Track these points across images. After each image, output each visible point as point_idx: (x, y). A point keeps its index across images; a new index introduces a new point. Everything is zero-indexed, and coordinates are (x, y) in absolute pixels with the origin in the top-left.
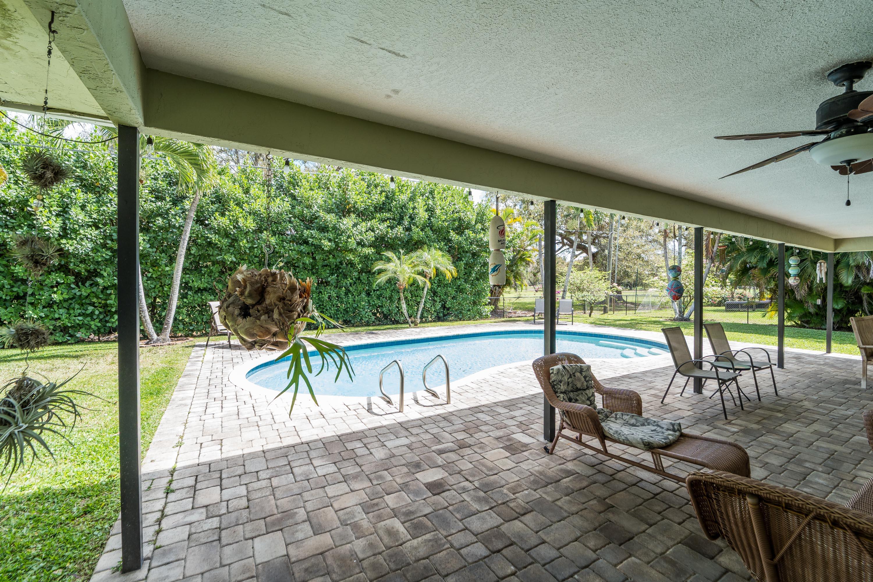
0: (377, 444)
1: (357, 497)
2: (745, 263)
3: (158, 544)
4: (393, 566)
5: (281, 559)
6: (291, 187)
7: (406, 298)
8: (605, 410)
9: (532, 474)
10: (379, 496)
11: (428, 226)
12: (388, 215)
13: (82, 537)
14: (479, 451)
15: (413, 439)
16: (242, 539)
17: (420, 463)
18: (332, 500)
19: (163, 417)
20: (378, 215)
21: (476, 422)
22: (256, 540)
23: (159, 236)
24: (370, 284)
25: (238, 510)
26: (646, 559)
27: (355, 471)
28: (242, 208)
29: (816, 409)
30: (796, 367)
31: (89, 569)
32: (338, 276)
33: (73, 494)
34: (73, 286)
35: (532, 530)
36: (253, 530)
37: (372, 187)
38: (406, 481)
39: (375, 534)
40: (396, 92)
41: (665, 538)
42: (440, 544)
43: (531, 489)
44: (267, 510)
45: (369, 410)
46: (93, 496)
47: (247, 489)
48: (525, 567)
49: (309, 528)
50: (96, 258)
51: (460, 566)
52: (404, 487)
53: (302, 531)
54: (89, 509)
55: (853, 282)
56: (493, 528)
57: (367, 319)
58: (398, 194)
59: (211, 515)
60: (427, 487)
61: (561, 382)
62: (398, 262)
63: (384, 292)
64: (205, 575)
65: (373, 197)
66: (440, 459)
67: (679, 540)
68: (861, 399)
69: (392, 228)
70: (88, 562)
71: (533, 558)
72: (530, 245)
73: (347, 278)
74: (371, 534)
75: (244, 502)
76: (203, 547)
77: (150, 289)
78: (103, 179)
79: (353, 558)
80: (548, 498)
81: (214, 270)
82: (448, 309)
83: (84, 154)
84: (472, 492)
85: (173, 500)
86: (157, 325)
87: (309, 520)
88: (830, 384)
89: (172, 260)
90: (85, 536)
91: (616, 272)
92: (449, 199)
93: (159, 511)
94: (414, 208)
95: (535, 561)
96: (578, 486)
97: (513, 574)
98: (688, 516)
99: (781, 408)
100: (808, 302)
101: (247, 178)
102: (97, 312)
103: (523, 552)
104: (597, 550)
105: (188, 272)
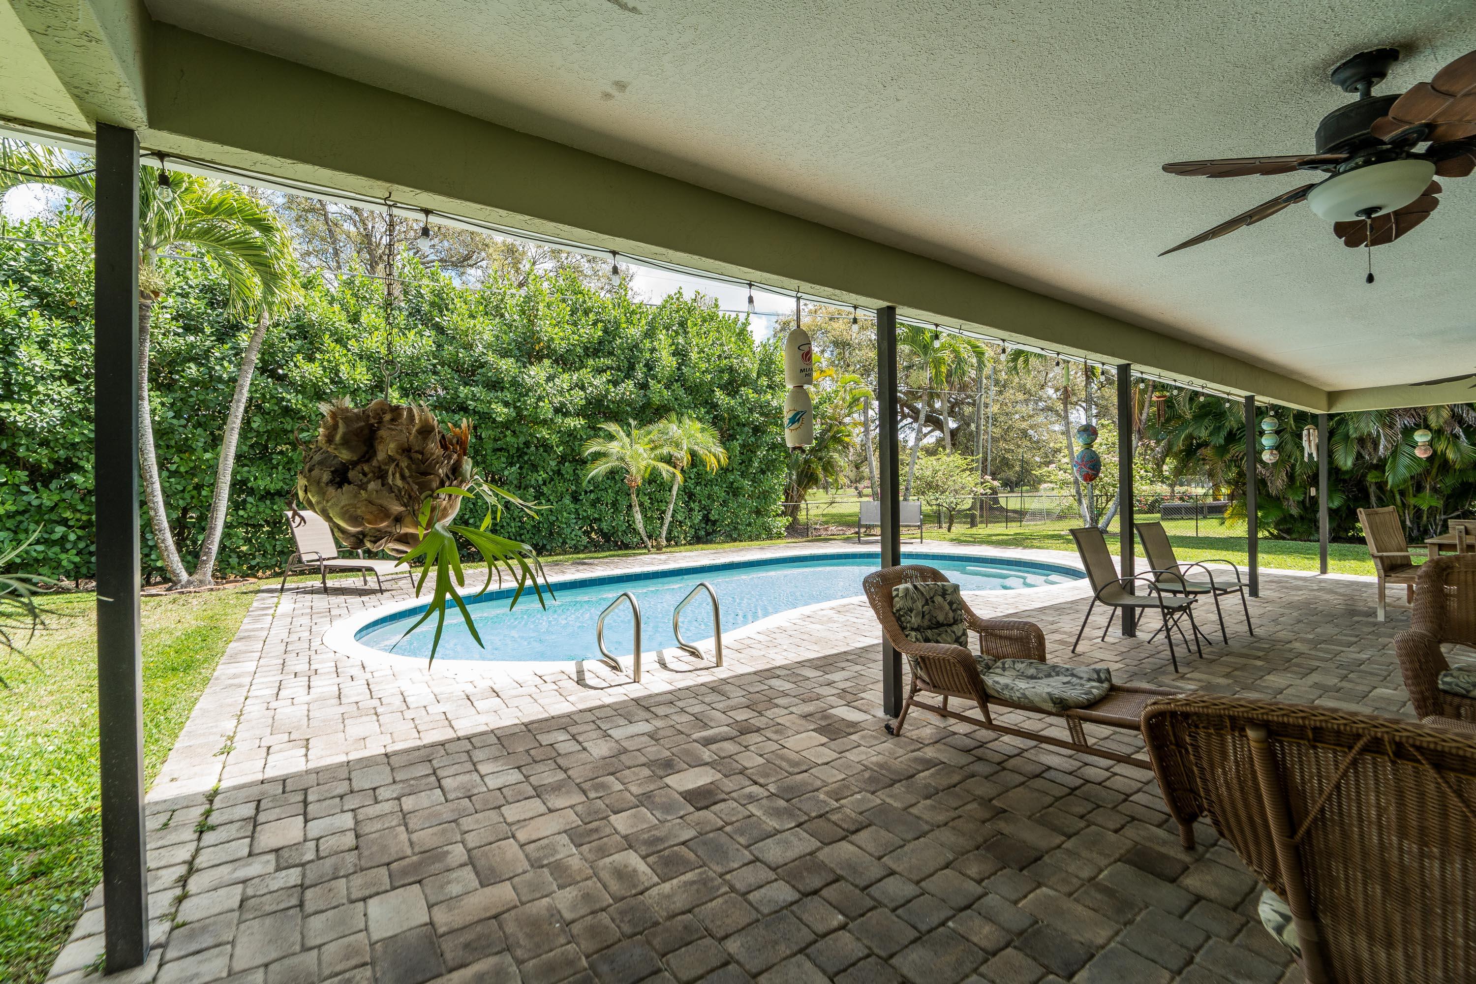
0: (594, 735)
1: (561, 820)
2: (1190, 437)
3: (180, 919)
4: (627, 929)
5: (418, 930)
6: (435, 313)
7: (641, 505)
8: (985, 657)
9: (867, 768)
10: (600, 816)
11: (677, 381)
12: (608, 362)
13: (26, 916)
14: (775, 737)
15: (659, 723)
16: (345, 901)
17: (672, 760)
18: (514, 828)
19: (197, 706)
20: (591, 362)
21: (769, 693)
22: (371, 902)
23: (191, 396)
24: (577, 480)
25: (337, 853)
26: (1066, 889)
27: (556, 779)
28: (346, 347)
29: (1313, 652)
30: (1277, 594)
31: (37, 973)
32: (521, 468)
33: (12, 843)
34: (24, 488)
35: (871, 855)
36: (366, 885)
37: (580, 313)
38: (648, 789)
39: (595, 879)
40: (621, 86)
41: (1095, 855)
42: (712, 888)
43: (867, 791)
44: (393, 850)
45: (581, 681)
46: (52, 844)
47: (355, 817)
48: (862, 915)
49: (472, 875)
50: (71, 436)
51: (748, 921)
52: (645, 800)
53: (458, 882)
54: (42, 868)
55: (1354, 465)
56: (804, 856)
57: (574, 542)
58: (624, 326)
59: (285, 864)
60: (685, 798)
61: (911, 610)
62: (627, 440)
63: (604, 494)
64: (272, 967)
65: (582, 331)
66: (708, 753)
67: (1117, 856)
68: (1379, 635)
69: (615, 384)
70: (36, 959)
71: (873, 898)
72: (849, 415)
73: (537, 472)
74: (586, 879)
75: (349, 840)
76: (268, 921)
77: (175, 494)
78: (83, 294)
79: (553, 920)
80: (895, 805)
81: (295, 457)
82: (714, 523)
83: (46, 248)
84: (764, 801)
85: (212, 842)
86: (189, 558)
87: (471, 862)
88: (1330, 617)
89: (215, 441)
90: (31, 914)
91: (989, 459)
92: (713, 335)
93: (184, 862)
94: (653, 350)
95: (878, 904)
96: (945, 782)
97: (843, 927)
98: (1129, 819)
99: (1261, 654)
100: (1288, 499)
101: (355, 295)
102: (72, 537)
103: (857, 891)
104: (982, 880)
105: (246, 462)
